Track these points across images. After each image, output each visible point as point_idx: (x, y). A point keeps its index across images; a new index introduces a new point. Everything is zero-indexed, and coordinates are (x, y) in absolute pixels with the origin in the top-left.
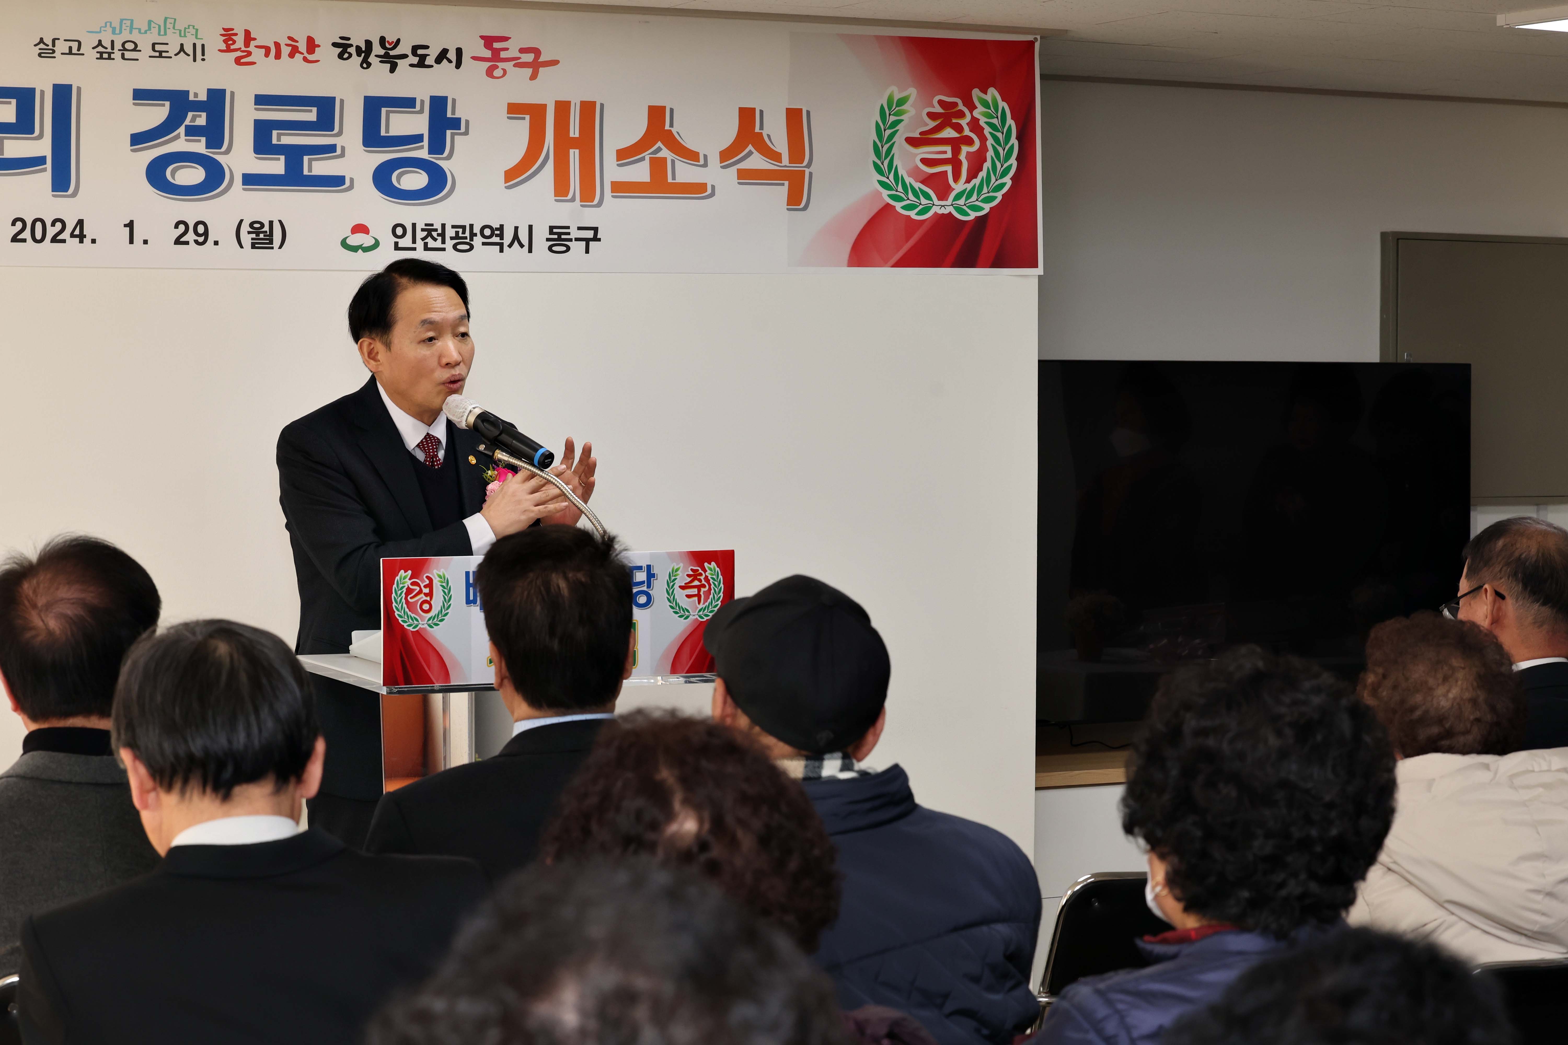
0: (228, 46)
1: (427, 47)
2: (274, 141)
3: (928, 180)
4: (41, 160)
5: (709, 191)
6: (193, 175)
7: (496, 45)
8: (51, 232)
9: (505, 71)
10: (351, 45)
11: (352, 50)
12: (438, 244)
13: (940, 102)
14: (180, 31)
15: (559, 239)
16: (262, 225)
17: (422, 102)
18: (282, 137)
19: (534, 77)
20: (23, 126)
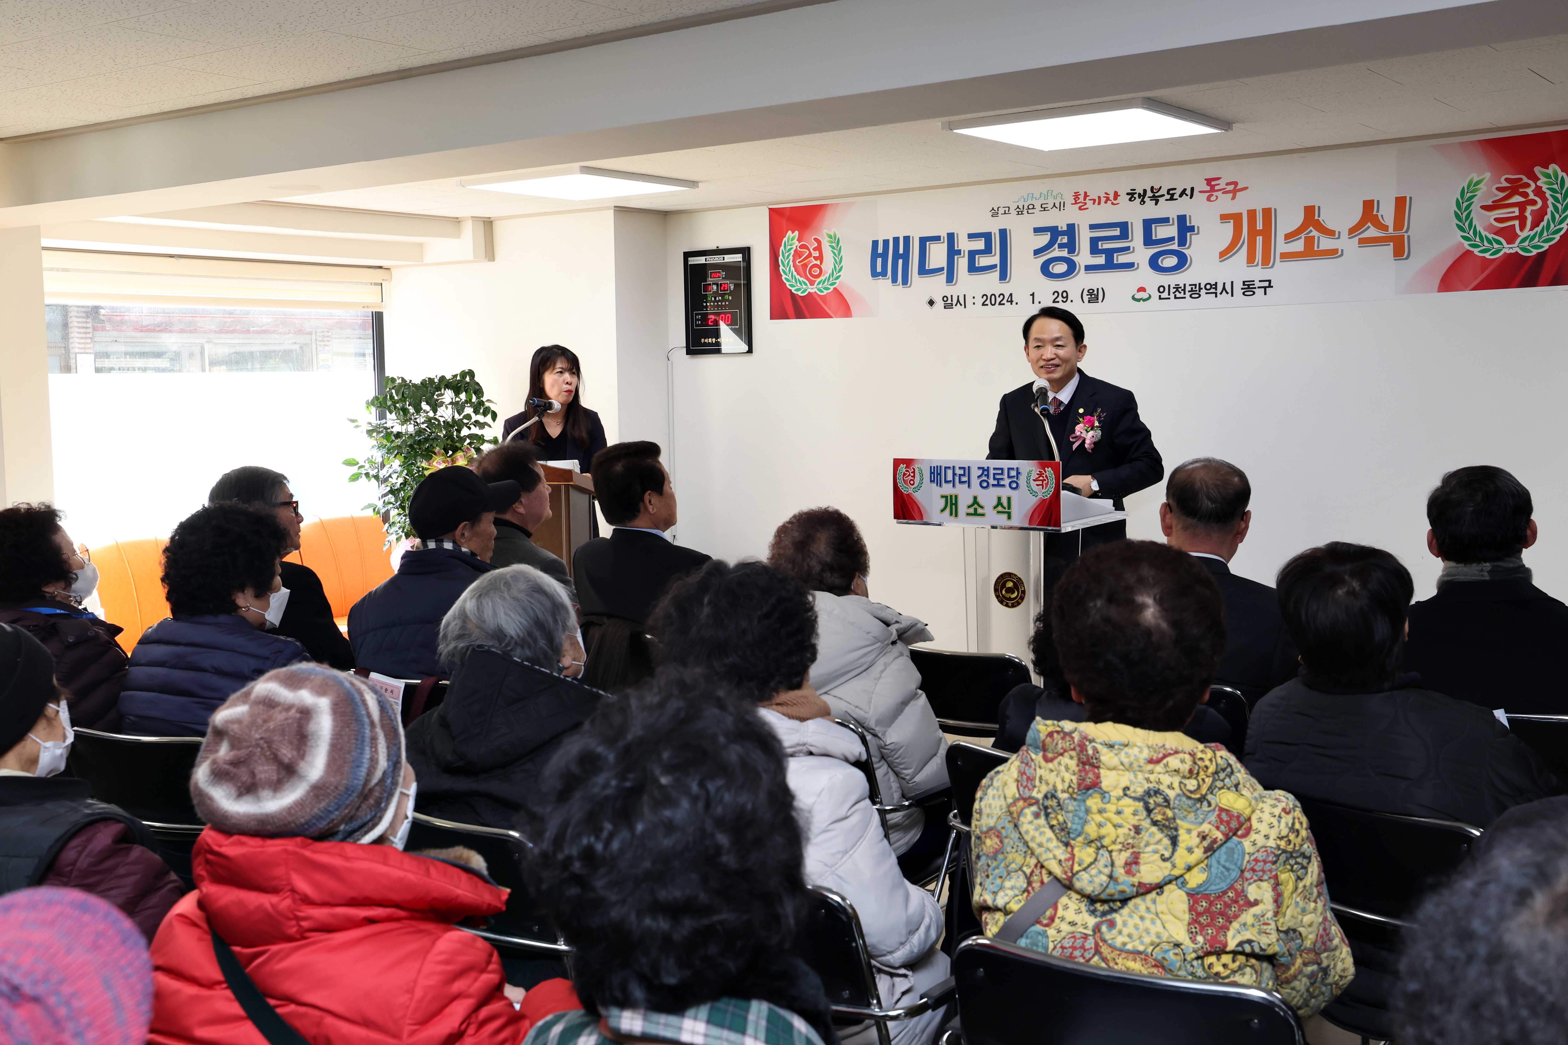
0: (1076, 201)
1: (1175, 189)
2: (1100, 248)
3: (1499, 232)
4: (995, 266)
5: (1340, 253)
6: (1061, 268)
7: (1213, 183)
8: (998, 300)
9: (1217, 197)
10: (1136, 193)
11: (1136, 196)
12: (1182, 295)
13: (1507, 180)
14: (1055, 196)
15: (1249, 288)
16: (1093, 291)
17: (1173, 219)
18: (1104, 245)
19: (1233, 198)
20: (988, 250)
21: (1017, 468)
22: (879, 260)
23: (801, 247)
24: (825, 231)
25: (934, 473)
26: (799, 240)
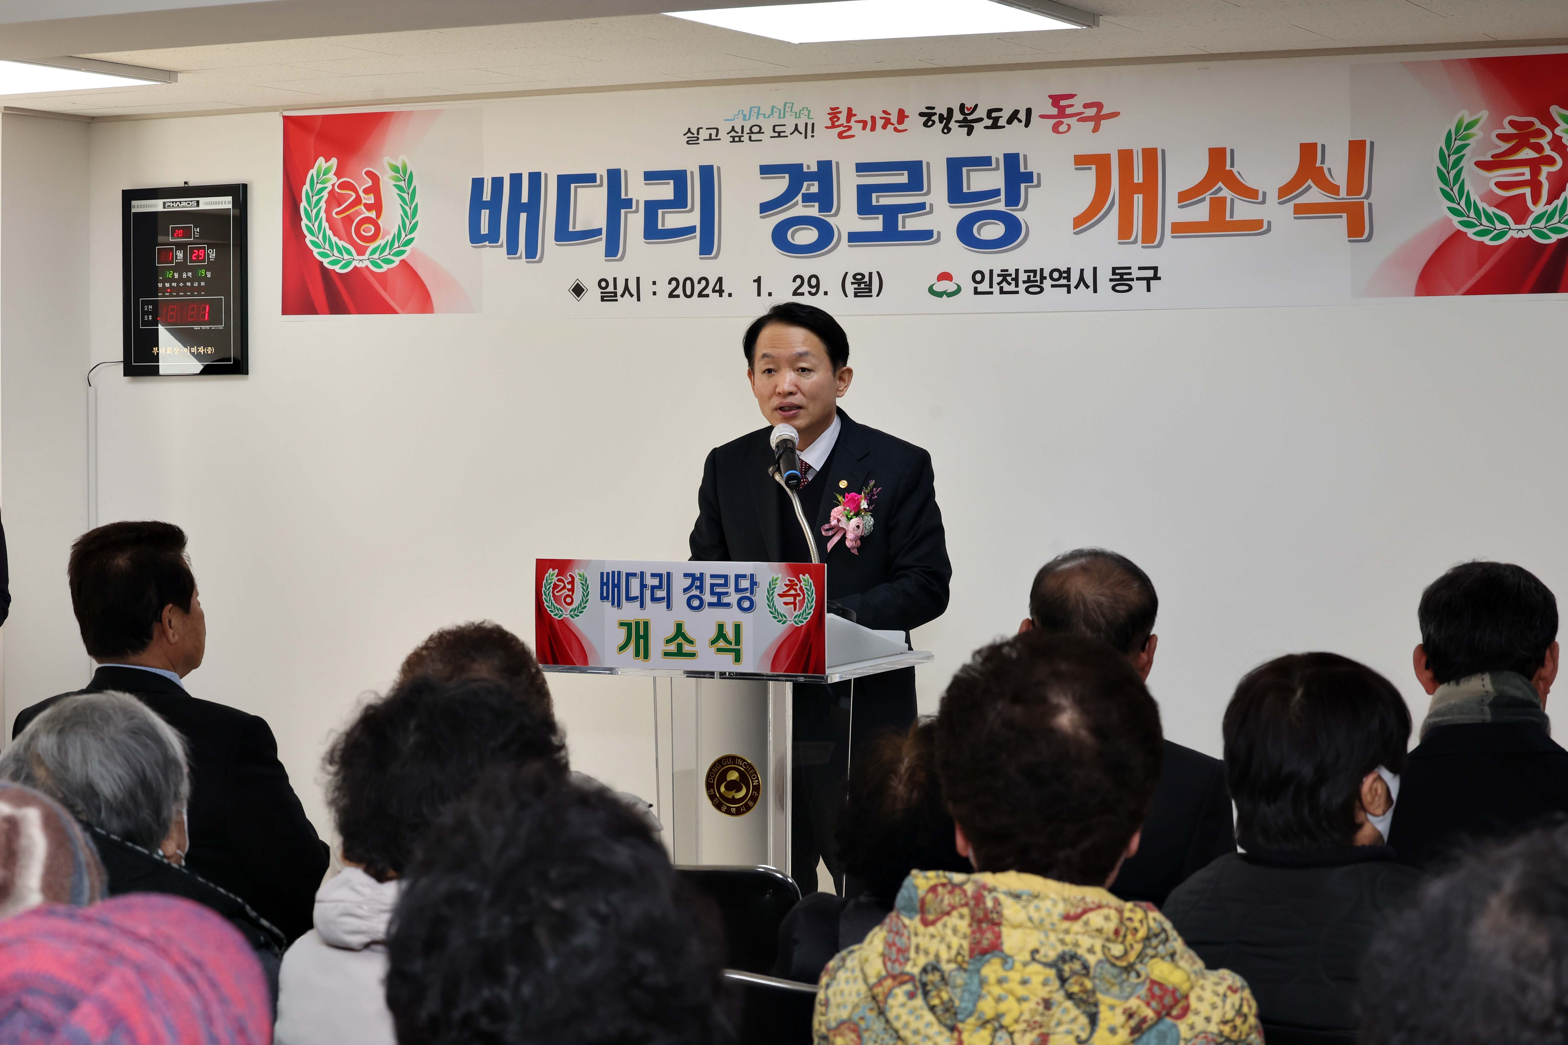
0: (833, 123)
1: (1000, 110)
2: (874, 203)
3: (1502, 204)
4: (692, 229)
5: (1265, 227)
6: (809, 236)
7: (1063, 103)
8: (698, 288)
9: (1069, 126)
10: (935, 114)
11: (936, 118)
12: (1012, 288)
13: (1512, 123)
14: (796, 113)
15: (1122, 279)
16: (863, 276)
17: (997, 159)
18: (881, 199)
19: (1096, 129)
20: (679, 202)
21: (752, 576)
22: (485, 214)
23: (341, 186)
24: (386, 160)
25: (607, 584)
26: (338, 174)
